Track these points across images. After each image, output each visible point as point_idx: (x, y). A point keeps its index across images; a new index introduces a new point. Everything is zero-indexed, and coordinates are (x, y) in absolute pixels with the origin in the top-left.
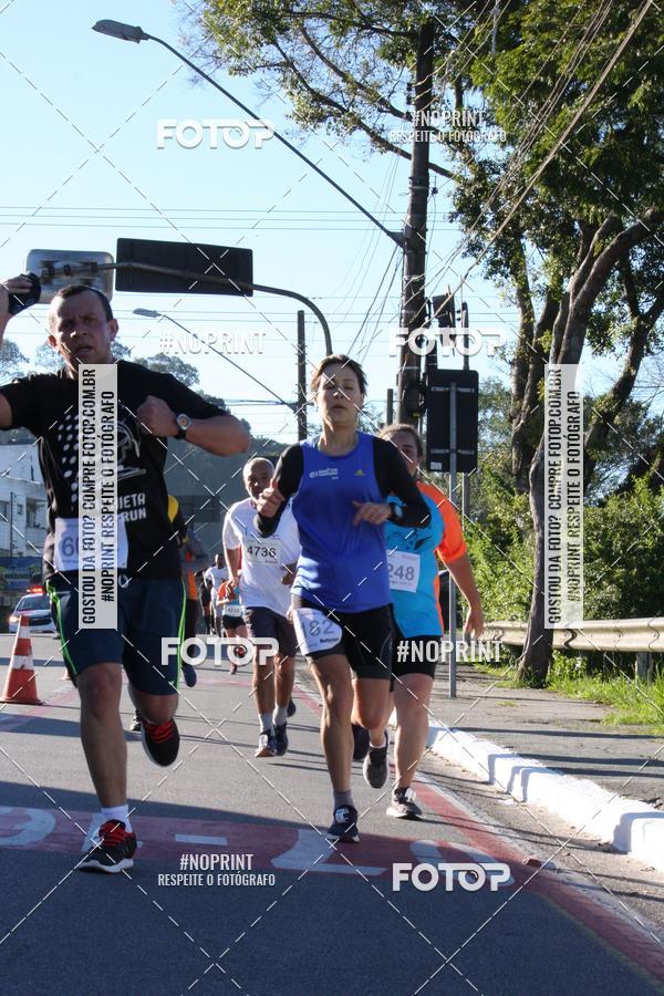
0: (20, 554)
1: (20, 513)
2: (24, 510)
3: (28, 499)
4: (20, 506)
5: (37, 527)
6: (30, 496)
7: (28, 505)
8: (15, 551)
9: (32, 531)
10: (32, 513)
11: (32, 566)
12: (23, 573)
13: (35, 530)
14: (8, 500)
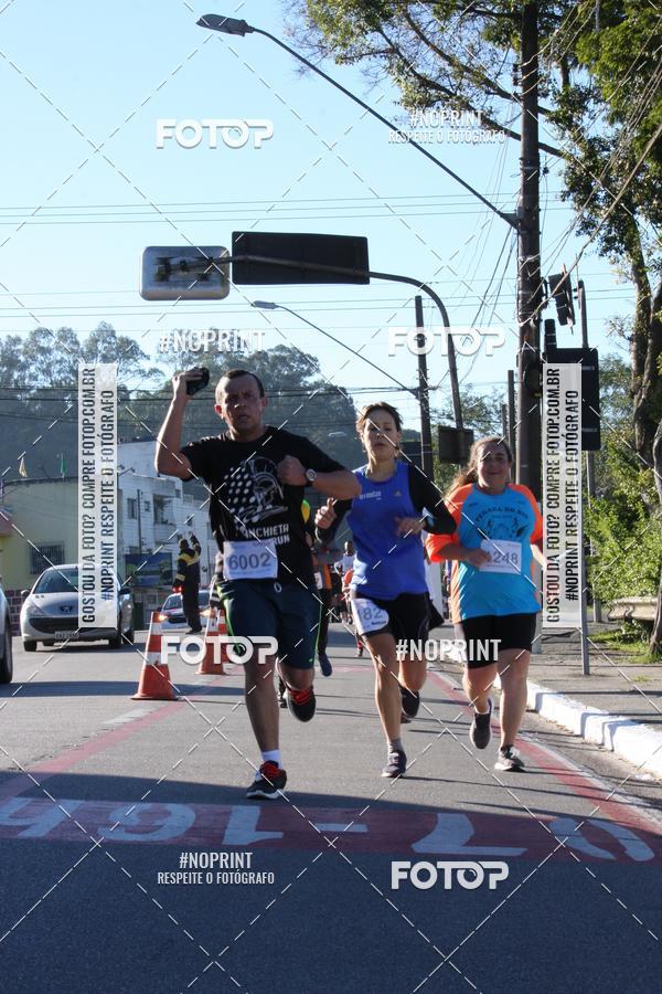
0: (150, 550)
1: (147, 510)
2: (152, 506)
3: (154, 496)
4: (147, 503)
5: (165, 523)
6: (157, 493)
7: (155, 501)
8: (144, 548)
9: (161, 527)
10: (159, 510)
11: (162, 562)
12: (154, 569)
13: (164, 526)
14: (135, 497)
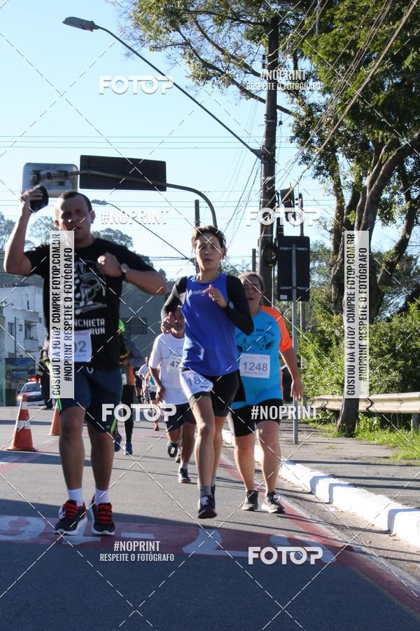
0: (21, 356)
1: (21, 330)
2: (24, 327)
3: (26, 321)
4: (21, 325)
5: (32, 338)
6: (27, 320)
7: (26, 325)
8: (18, 354)
9: (28, 341)
10: (28, 331)
11: (29, 363)
12: (23, 368)
13: (30, 341)
14: (13, 322)
